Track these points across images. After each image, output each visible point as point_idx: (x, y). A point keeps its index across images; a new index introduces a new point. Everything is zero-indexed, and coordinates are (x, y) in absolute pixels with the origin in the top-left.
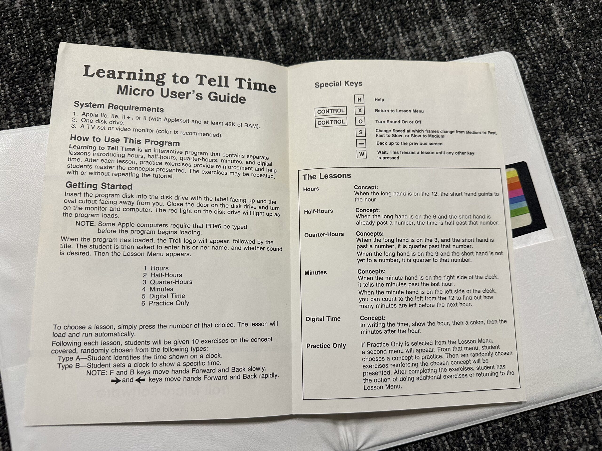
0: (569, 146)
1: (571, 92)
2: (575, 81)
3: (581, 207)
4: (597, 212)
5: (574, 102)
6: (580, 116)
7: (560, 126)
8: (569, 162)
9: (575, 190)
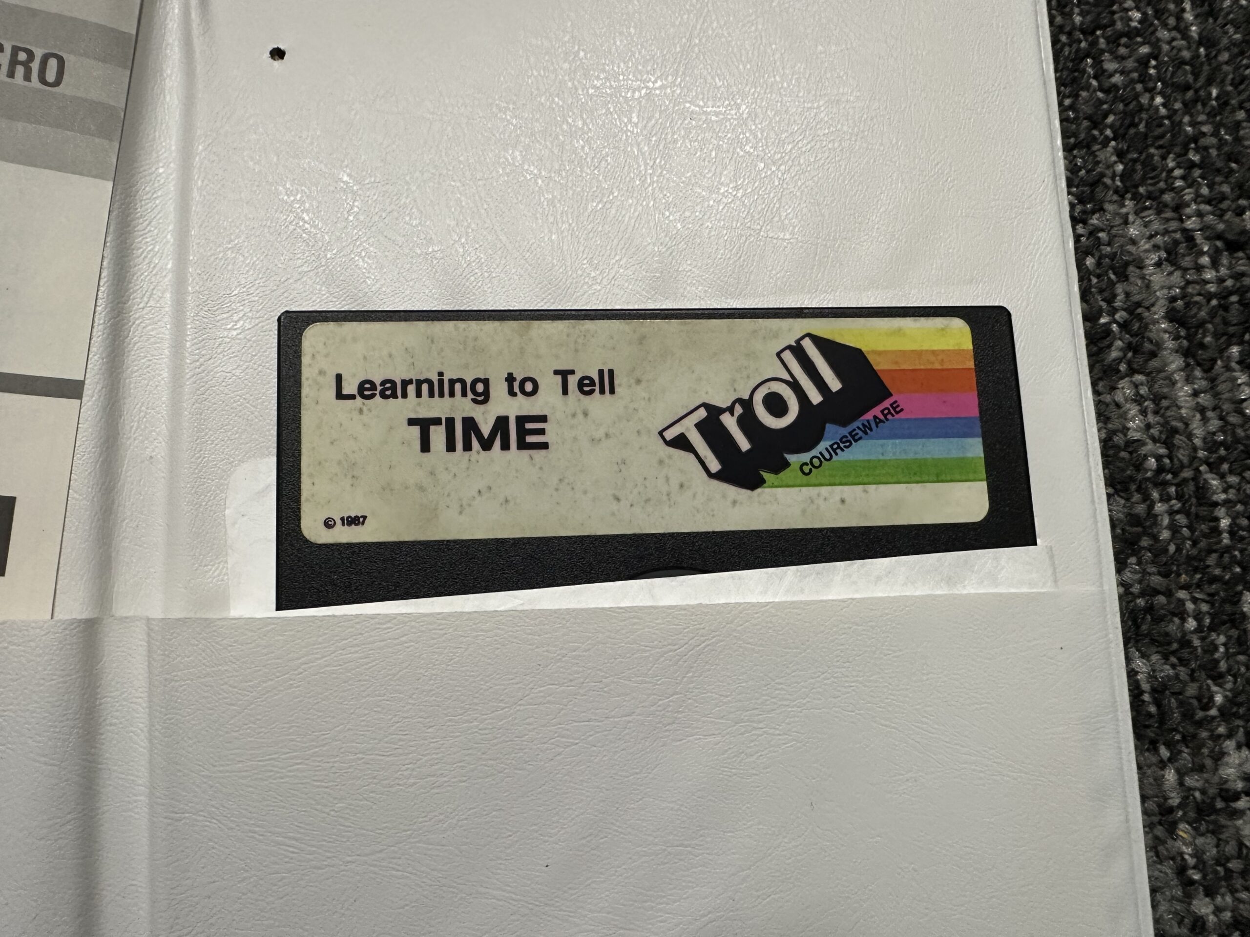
0: (1133, 242)
1: (1158, 72)
2: (1173, 39)
3: (1150, 447)
4: (1203, 468)
5: (1164, 105)
6: (1177, 149)
7: (1109, 172)
8: (1128, 295)
9: (1136, 386)
